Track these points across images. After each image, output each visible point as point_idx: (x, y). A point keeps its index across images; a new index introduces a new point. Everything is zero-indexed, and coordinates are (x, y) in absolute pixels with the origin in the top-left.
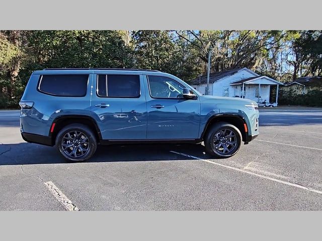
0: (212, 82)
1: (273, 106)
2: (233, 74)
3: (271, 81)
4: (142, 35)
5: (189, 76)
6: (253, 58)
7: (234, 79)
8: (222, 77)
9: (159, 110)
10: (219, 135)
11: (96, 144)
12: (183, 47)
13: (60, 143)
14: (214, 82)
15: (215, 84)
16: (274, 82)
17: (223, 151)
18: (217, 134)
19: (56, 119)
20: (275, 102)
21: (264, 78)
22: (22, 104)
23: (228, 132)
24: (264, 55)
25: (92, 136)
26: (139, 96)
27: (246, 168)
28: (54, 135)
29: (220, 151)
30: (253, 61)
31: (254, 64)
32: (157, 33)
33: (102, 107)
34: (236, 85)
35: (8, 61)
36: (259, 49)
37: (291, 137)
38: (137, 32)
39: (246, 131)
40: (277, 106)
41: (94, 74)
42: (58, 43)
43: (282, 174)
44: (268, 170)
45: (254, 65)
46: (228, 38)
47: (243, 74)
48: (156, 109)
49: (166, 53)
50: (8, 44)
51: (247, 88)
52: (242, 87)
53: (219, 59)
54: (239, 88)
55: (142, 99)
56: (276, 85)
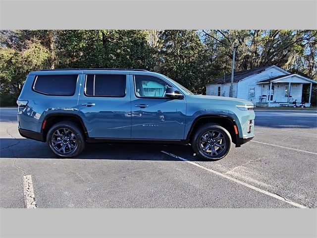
0: (236, 81)
1: (304, 107)
2: (260, 72)
3: (303, 79)
4: (168, 35)
5: (217, 75)
6: (286, 55)
7: (261, 78)
8: (247, 76)
9: (143, 110)
10: (207, 136)
11: (83, 141)
12: (212, 45)
13: (50, 139)
14: (238, 81)
15: (240, 83)
16: (306, 80)
17: (210, 153)
18: (205, 136)
19: (47, 116)
20: (308, 102)
21: (294, 76)
22: (19, 103)
23: (217, 134)
24: (297, 51)
25: (79, 134)
26: (124, 96)
27: (229, 172)
28: (45, 131)
29: (208, 153)
30: (285, 59)
31: (287, 61)
32: (183, 32)
33: (88, 106)
34: (264, 83)
35: (41, 63)
36: (292, 45)
37: (304, 141)
38: (164, 32)
39: (237, 133)
40: (309, 106)
41: (84, 74)
42: (84, 45)
43: (265, 181)
44: (252, 176)
45: (286, 63)
46: (257, 34)
47: (271, 72)
48: (139, 109)
49: (191, 52)
50: (41, 47)
51: (276, 87)
52: (270, 86)
53: (247, 57)
54: (267, 87)
55: (127, 99)
56: (310, 84)
